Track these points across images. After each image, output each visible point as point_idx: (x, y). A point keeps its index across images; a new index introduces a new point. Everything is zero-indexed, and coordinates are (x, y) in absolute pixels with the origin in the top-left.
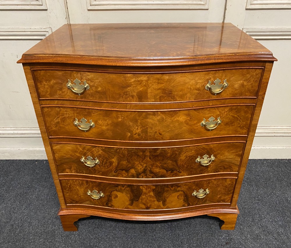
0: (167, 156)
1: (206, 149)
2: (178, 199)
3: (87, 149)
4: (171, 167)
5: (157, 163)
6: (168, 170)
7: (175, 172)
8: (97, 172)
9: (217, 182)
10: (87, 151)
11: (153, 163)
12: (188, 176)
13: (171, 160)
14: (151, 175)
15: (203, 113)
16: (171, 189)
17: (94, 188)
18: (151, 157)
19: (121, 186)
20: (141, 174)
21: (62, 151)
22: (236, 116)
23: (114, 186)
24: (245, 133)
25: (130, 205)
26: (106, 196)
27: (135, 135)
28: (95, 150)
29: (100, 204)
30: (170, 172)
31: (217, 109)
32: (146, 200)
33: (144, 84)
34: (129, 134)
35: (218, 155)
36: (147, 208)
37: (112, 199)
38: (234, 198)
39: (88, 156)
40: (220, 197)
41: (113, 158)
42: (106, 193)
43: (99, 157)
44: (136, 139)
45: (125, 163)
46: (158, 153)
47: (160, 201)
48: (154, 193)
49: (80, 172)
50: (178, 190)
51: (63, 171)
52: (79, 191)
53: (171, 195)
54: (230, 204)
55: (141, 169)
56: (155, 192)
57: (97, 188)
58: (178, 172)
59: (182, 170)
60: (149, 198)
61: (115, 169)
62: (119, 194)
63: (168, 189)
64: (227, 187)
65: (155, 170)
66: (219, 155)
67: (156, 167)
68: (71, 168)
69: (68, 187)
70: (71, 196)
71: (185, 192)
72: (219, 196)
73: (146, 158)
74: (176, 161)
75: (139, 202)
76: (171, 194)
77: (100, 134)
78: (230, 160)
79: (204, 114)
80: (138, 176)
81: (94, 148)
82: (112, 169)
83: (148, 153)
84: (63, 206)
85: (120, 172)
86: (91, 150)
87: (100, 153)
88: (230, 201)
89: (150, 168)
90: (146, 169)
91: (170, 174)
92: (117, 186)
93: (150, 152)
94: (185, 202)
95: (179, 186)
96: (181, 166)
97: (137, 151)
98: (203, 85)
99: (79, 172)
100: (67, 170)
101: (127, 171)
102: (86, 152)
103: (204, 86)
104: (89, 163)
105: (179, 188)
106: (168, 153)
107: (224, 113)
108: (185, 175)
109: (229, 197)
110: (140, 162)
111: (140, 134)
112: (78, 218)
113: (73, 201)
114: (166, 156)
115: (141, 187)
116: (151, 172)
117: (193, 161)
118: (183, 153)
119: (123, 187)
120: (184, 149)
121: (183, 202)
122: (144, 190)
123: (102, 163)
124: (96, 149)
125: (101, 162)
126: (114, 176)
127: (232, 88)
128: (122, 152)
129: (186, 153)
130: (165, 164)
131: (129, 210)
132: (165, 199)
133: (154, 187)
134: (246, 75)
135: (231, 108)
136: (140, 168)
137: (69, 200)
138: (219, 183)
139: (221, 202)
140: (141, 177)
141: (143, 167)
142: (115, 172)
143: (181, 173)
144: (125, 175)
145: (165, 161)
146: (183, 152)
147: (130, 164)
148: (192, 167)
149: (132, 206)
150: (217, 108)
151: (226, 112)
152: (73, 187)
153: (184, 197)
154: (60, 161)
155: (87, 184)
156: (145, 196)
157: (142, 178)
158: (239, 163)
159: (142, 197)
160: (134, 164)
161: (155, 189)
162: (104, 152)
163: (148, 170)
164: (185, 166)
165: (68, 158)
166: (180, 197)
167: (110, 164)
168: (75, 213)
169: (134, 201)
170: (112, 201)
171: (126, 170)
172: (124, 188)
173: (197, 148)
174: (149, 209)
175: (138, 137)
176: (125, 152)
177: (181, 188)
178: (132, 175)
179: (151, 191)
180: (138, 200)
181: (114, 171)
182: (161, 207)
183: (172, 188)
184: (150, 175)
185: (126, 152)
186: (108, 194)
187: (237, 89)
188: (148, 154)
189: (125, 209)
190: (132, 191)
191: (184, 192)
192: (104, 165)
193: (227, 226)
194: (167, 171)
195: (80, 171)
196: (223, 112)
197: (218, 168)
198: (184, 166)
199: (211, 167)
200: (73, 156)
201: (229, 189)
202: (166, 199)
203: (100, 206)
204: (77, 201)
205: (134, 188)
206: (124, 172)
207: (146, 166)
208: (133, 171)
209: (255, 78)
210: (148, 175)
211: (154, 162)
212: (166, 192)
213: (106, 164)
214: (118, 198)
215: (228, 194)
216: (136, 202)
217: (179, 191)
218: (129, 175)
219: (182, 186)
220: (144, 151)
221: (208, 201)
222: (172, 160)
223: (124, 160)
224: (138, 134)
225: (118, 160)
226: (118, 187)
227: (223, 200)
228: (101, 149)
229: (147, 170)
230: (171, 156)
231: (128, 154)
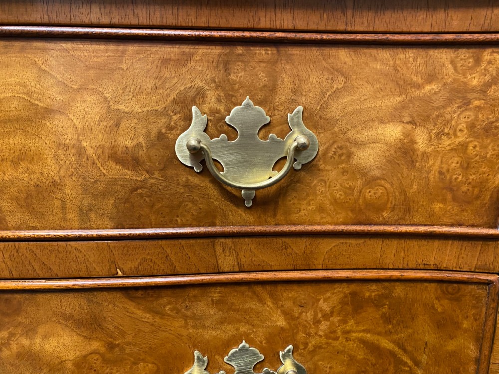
15: (185, 317)
22: (386, 343)
31: (272, 296)
79: (190, 322)
98: (160, 136)
103: (164, 140)
107: (317, 322)
127: (344, 172)
134: (418, 87)
135: (354, 294)
150: (268, 287)
151: (326, 317)
187: (376, 173)
196: (310, 315)
209: (478, 108)
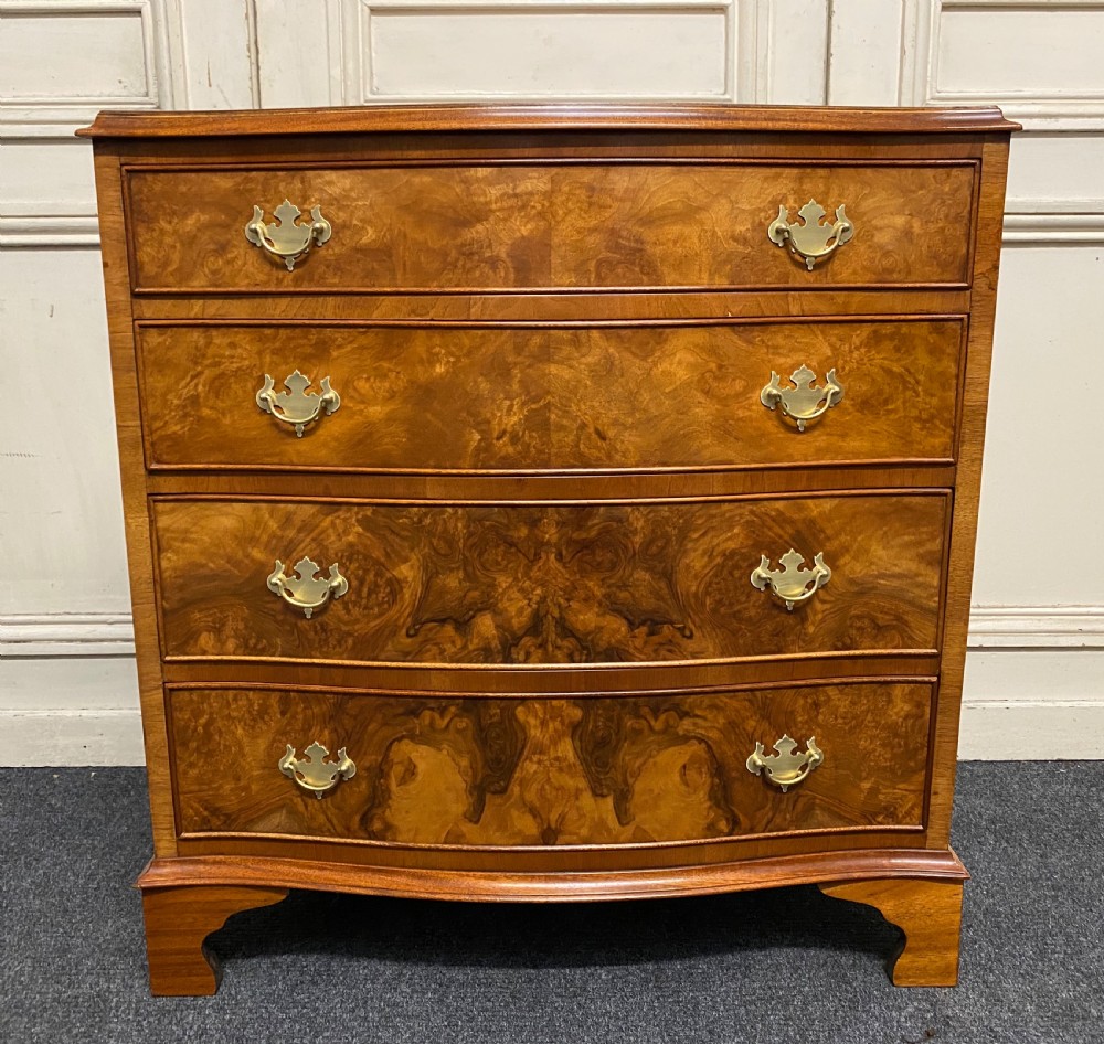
0: (630, 546)
1: (792, 522)
2: (683, 788)
3: (297, 521)
4: (649, 603)
5: (591, 584)
6: (637, 622)
7: (666, 630)
8: (332, 641)
9: (853, 703)
10: (300, 530)
11: (572, 583)
12: (722, 655)
13: (647, 570)
14: (566, 643)
15: (768, 347)
16: (653, 723)
17: (311, 734)
18: (564, 552)
19: (432, 709)
20: (521, 638)
21: (193, 536)
22: (896, 369)
23: (401, 710)
24: (945, 450)
25: (471, 821)
26: (364, 773)
27: (498, 439)
28: (333, 524)
29: (335, 822)
30: (644, 629)
31: (822, 332)
32: (543, 789)
33: (539, 207)
34: (477, 437)
35: (843, 555)
36: (548, 836)
37: (388, 790)
38: (936, 793)
39: (302, 558)
40: (874, 791)
41: (406, 560)
42: (365, 754)
43: (348, 558)
44: (504, 458)
45: (453, 581)
46: (593, 533)
47: (603, 796)
48: (578, 743)
49: (260, 646)
50: (681, 733)
51: (186, 643)
52: (244, 755)
53: (651, 760)
54: (921, 827)
55: (520, 611)
56: (581, 741)
57: (326, 732)
58: (678, 634)
59: (694, 623)
60: (553, 773)
61: (409, 620)
62: (422, 757)
63: (637, 726)
64: (896, 735)
65: (582, 617)
66: (847, 558)
67: (586, 600)
68: (223, 625)
69: (200, 729)
70: (205, 787)
71: (714, 748)
72: (866, 785)
73: (543, 555)
74: (669, 577)
75: (510, 798)
76: (650, 756)
77: (360, 442)
78: (896, 583)
79: (771, 351)
80: (510, 653)
81: (327, 515)
82: (397, 620)
83: (553, 530)
84: (165, 843)
85: (430, 630)
86: (317, 526)
87: (351, 538)
88: (917, 812)
89: (559, 606)
90: (542, 613)
91: (646, 643)
92: (415, 706)
93: (561, 524)
94: (718, 805)
95: (686, 708)
96: (692, 601)
97: (505, 521)
98: (761, 224)
99: (255, 645)
100: (206, 640)
101: (463, 625)
102: (291, 541)
103: (762, 227)
104: (304, 597)
105: (686, 725)
106: (635, 532)
107: (851, 352)
108: (711, 649)
109: (912, 787)
110: (516, 579)
111: (521, 433)
112: (227, 911)
113: (215, 811)
114: (626, 547)
115: (520, 712)
116: (566, 630)
117: (740, 579)
118: (696, 536)
119: (443, 711)
120: (700, 517)
121: (708, 804)
122: (535, 732)
123: (358, 593)
124: (337, 521)
125: (355, 583)
126: (405, 656)
127: (870, 247)
128: (445, 530)
129: (709, 536)
130: (624, 586)
131: (465, 847)
132: (625, 782)
133: (577, 713)
134: (914, 192)
135: (875, 332)
136: (517, 608)
137: (196, 805)
138: (858, 709)
139: (880, 819)
140: (522, 656)
141: (530, 600)
142: (408, 635)
143: (691, 637)
144: (453, 650)
145: (621, 572)
146: (695, 530)
147: (476, 589)
148: (736, 608)
149: (477, 822)
150: (821, 326)
151: (857, 348)
152: (220, 733)
153: (712, 776)
154: (181, 588)
155: (283, 713)
156: (539, 762)
157: (525, 662)
158: (937, 599)
159: (522, 769)
160: (493, 586)
161: (580, 723)
162: (368, 535)
163: (549, 616)
164: (708, 602)
165: (214, 577)
166: (692, 774)
167: (391, 591)
168: (213, 881)
169: (488, 796)
170: (390, 798)
171: (456, 621)
172: (446, 721)
173: (752, 512)
174: (554, 845)
175: (511, 450)
176: (456, 526)
177: (695, 724)
178: (481, 645)
179: (564, 734)
180: (503, 791)
181: (404, 631)
182: (609, 830)
183: (656, 719)
184: (559, 648)
185: (460, 525)
186: (372, 759)
187: (890, 248)
188: (551, 533)
189: (446, 846)
190: (482, 736)
191: (709, 747)
192: (364, 601)
193: (922, 962)
194: (632, 625)
195: (258, 641)
196: (846, 347)
197: (851, 626)
198: (703, 604)
199: (820, 616)
200: (237, 564)
201: (906, 744)
202: (631, 781)
203: (332, 835)
204: (228, 816)
205: (491, 717)
206: (449, 629)
207: (543, 599)
208: (486, 625)
209: (950, 205)
210: (550, 648)
211: (578, 577)
212: (633, 743)
213: (374, 596)
214: (419, 778)
215: (907, 775)
216: (498, 800)
217: (686, 739)
218: (471, 647)
219: (698, 712)
220: (533, 517)
221: (823, 809)
222: (650, 570)
223: (452, 570)
224: (511, 433)
225: (426, 569)
226: (417, 716)
227: (886, 808)
228: (357, 520)
229: (546, 616)
230: (647, 545)
231: (471, 535)
